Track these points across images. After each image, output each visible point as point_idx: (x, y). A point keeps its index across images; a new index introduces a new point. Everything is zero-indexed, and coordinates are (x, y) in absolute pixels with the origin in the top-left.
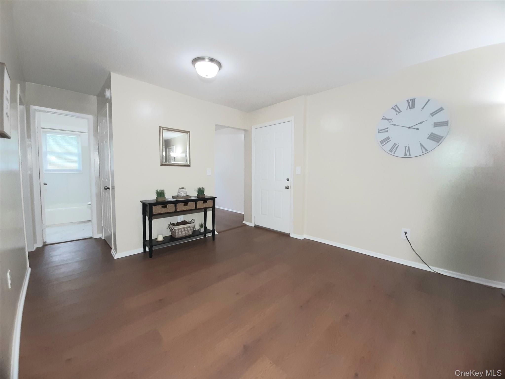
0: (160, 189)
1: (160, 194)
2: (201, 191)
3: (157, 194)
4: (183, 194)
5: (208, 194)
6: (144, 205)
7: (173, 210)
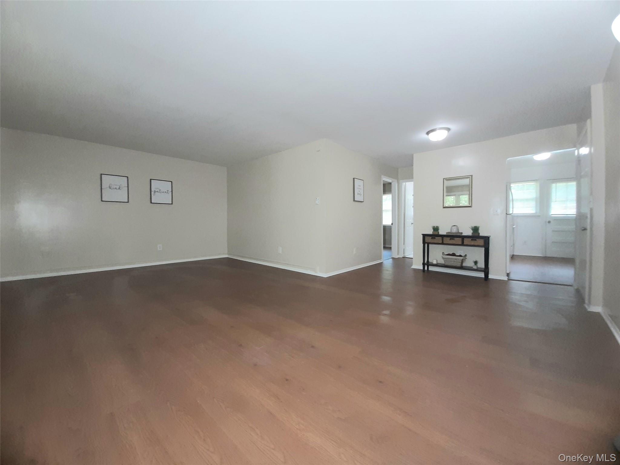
0: (436, 225)
1: (436, 229)
2: (476, 229)
3: (433, 229)
4: (454, 230)
5: (482, 233)
6: (424, 236)
7: (441, 242)
